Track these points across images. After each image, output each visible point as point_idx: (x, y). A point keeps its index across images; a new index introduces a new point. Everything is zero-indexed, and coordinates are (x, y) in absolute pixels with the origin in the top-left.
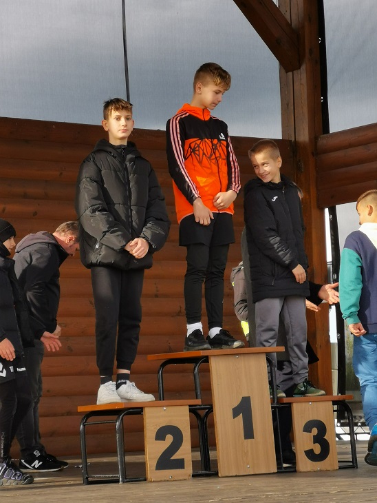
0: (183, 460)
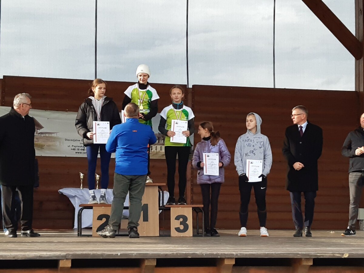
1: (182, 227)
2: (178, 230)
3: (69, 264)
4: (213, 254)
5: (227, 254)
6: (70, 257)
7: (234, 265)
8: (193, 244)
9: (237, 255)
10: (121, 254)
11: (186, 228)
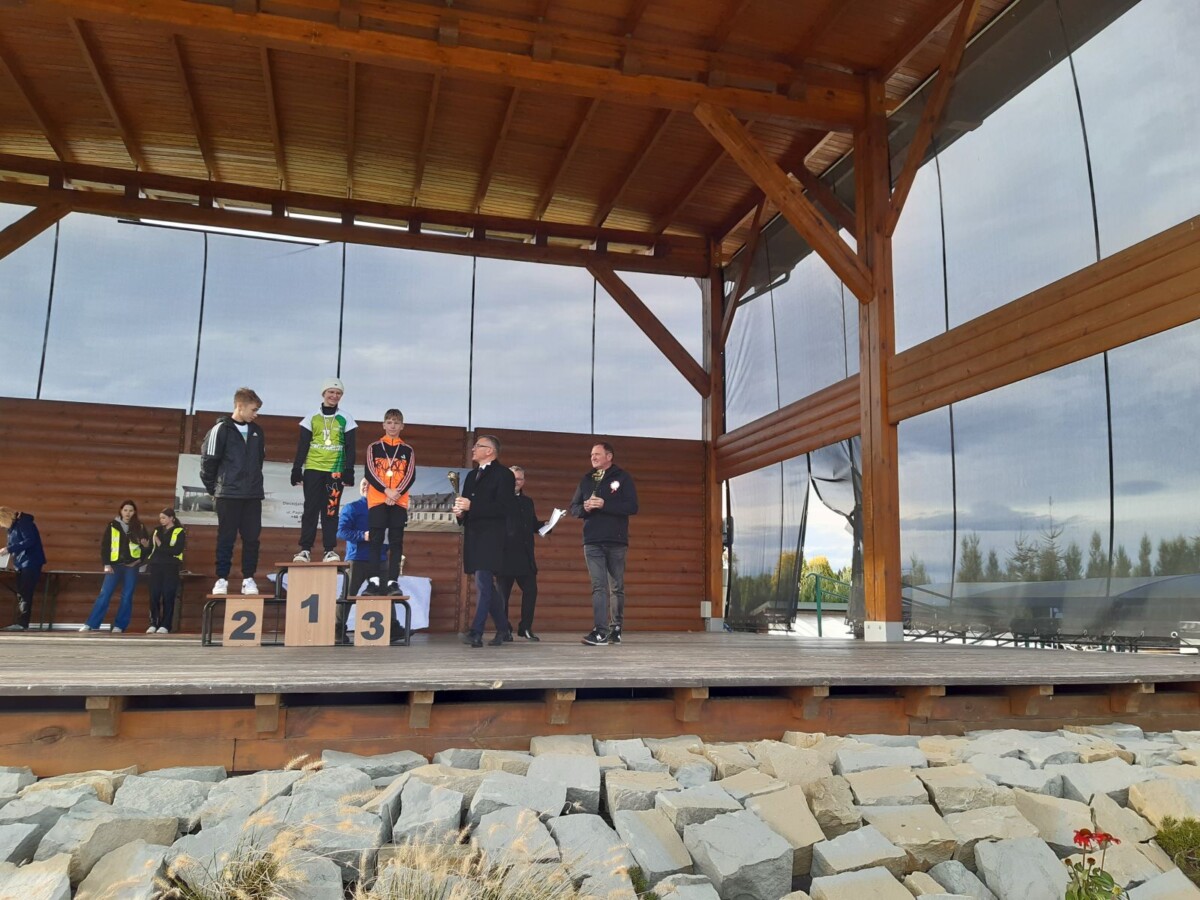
0: (254, 634)
1: (373, 631)
2: (366, 635)
4: (229, 687)
7: (279, 706)
9: (279, 687)
10: (33, 688)
11: (380, 633)
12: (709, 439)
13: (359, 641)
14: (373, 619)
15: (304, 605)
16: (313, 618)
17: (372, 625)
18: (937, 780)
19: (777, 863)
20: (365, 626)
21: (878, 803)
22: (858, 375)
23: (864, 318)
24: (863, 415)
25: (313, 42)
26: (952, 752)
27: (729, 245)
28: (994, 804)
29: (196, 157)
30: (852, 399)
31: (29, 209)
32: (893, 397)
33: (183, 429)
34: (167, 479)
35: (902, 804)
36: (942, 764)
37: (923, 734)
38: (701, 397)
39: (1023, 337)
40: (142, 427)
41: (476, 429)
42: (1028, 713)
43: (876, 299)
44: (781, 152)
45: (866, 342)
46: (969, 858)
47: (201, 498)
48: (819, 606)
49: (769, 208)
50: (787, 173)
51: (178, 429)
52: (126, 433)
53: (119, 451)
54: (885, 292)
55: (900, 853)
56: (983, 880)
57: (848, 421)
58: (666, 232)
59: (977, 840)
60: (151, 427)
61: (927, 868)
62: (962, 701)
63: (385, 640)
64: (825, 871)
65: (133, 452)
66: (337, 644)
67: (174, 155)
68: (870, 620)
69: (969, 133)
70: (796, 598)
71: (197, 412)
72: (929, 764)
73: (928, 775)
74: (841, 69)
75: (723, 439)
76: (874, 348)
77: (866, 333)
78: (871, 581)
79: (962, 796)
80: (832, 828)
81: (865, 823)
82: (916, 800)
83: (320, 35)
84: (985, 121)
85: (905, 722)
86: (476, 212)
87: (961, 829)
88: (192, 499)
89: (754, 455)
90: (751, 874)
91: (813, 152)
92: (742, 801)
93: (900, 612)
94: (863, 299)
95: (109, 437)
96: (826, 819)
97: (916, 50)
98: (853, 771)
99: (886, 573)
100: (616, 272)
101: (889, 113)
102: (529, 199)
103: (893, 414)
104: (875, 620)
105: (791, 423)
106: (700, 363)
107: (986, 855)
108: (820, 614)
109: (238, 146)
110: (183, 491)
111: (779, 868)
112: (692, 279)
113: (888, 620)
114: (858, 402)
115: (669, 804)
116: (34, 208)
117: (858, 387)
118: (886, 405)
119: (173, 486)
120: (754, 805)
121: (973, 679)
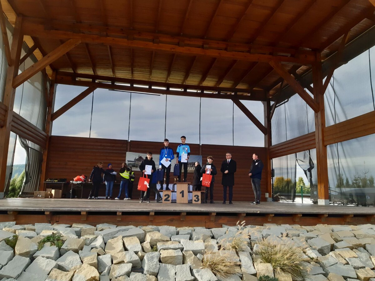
1: (197, 200)
2: (195, 201)
3: (154, 214)
4: (208, 211)
5: (213, 211)
6: (154, 211)
7: (216, 215)
8: (201, 206)
9: (217, 211)
10: (173, 210)
11: (198, 200)
12: (267, 147)
13: (194, 202)
14: (196, 197)
15: (180, 193)
16: (183, 196)
17: (196, 198)
18: (356, 233)
19: (328, 246)
20: (194, 198)
21: (344, 237)
22: (315, 132)
23: (316, 117)
24: (316, 143)
25: (173, 50)
26: (357, 228)
27: (271, 92)
28: (368, 237)
29: (129, 73)
30: (313, 138)
31: (86, 88)
32: (325, 139)
33: (127, 145)
34: (123, 159)
35: (349, 237)
36: (355, 230)
37: (349, 225)
38: (264, 135)
39: (363, 125)
40: (117, 145)
41: (202, 144)
42: (372, 221)
43: (320, 112)
44: (289, 69)
45: (317, 123)
46: (364, 247)
47: (132, 164)
48: (302, 194)
49: (285, 82)
50: (291, 74)
51: (126, 145)
52: (113, 146)
53: (111, 151)
54: (322, 110)
55: (351, 245)
56: (368, 251)
57: (312, 144)
58: (254, 89)
59: (366, 244)
60: (119, 145)
61: (356, 249)
62: (356, 218)
63: (200, 202)
64: (337, 248)
65: (115, 151)
66: (188, 203)
67: (123, 73)
68: (319, 198)
69: (344, 65)
70: (295, 192)
71: (131, 141)
72: (353, 230)
73: (354, 232)
74: (308, 49)
75: (271, 147)
76: (320, 125)
77: (317, 121)
78: (320, 188)
79: (361, 236)
80: (337, 241)
81: (343, 240)
82: (352, 237)
83: (174, 48)
84: (349, 62)
85: (343, 222)
86: (201, 85)
87: (363, 242)
88: (130, 164)
89: (281, 152)
90: (323, 248)
91: (299, 69)
92: (317, 236)
93: (328, 197)
94: (316, 111)
95: (109, 148)
96: (335, 240)
97: (331, 45)
98: (337, 231)
99: (324, 186)
100: (240, 100)
101: (322, 61)
102: (215, 81)
103: (325, 143)
104: (321, 199)
105: (294, 144)
106: (264, 125)
107: (368, 247)
108: (303, 197)
109: (141, 70)
110: (127, 162)
111: (328, 247)
112: (260, 102)
113: (325, 199)
114: (315, 139)
115: (303, 236)
116: (88, 87)
117: (315, 135)
118: (323, 140)
119: (125, 160)
120: (320, 237)
121: (360, 213)
